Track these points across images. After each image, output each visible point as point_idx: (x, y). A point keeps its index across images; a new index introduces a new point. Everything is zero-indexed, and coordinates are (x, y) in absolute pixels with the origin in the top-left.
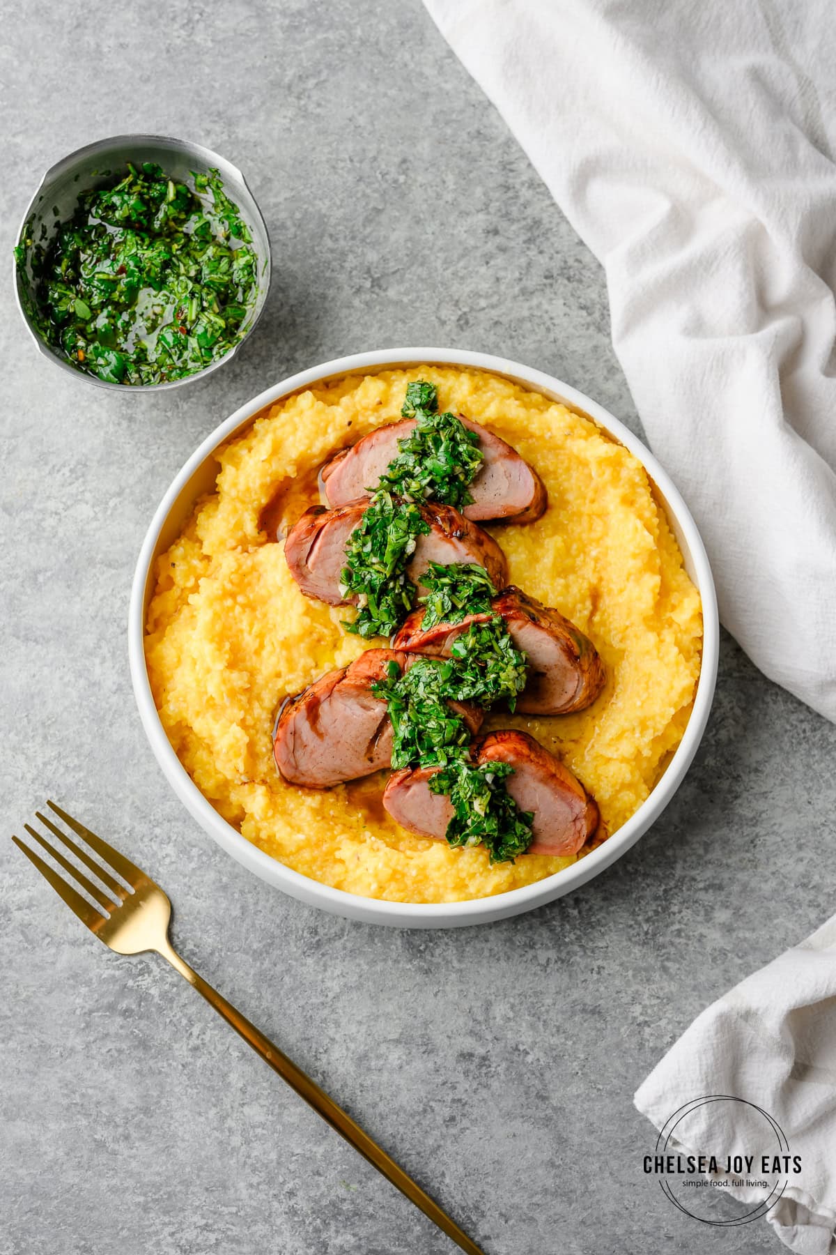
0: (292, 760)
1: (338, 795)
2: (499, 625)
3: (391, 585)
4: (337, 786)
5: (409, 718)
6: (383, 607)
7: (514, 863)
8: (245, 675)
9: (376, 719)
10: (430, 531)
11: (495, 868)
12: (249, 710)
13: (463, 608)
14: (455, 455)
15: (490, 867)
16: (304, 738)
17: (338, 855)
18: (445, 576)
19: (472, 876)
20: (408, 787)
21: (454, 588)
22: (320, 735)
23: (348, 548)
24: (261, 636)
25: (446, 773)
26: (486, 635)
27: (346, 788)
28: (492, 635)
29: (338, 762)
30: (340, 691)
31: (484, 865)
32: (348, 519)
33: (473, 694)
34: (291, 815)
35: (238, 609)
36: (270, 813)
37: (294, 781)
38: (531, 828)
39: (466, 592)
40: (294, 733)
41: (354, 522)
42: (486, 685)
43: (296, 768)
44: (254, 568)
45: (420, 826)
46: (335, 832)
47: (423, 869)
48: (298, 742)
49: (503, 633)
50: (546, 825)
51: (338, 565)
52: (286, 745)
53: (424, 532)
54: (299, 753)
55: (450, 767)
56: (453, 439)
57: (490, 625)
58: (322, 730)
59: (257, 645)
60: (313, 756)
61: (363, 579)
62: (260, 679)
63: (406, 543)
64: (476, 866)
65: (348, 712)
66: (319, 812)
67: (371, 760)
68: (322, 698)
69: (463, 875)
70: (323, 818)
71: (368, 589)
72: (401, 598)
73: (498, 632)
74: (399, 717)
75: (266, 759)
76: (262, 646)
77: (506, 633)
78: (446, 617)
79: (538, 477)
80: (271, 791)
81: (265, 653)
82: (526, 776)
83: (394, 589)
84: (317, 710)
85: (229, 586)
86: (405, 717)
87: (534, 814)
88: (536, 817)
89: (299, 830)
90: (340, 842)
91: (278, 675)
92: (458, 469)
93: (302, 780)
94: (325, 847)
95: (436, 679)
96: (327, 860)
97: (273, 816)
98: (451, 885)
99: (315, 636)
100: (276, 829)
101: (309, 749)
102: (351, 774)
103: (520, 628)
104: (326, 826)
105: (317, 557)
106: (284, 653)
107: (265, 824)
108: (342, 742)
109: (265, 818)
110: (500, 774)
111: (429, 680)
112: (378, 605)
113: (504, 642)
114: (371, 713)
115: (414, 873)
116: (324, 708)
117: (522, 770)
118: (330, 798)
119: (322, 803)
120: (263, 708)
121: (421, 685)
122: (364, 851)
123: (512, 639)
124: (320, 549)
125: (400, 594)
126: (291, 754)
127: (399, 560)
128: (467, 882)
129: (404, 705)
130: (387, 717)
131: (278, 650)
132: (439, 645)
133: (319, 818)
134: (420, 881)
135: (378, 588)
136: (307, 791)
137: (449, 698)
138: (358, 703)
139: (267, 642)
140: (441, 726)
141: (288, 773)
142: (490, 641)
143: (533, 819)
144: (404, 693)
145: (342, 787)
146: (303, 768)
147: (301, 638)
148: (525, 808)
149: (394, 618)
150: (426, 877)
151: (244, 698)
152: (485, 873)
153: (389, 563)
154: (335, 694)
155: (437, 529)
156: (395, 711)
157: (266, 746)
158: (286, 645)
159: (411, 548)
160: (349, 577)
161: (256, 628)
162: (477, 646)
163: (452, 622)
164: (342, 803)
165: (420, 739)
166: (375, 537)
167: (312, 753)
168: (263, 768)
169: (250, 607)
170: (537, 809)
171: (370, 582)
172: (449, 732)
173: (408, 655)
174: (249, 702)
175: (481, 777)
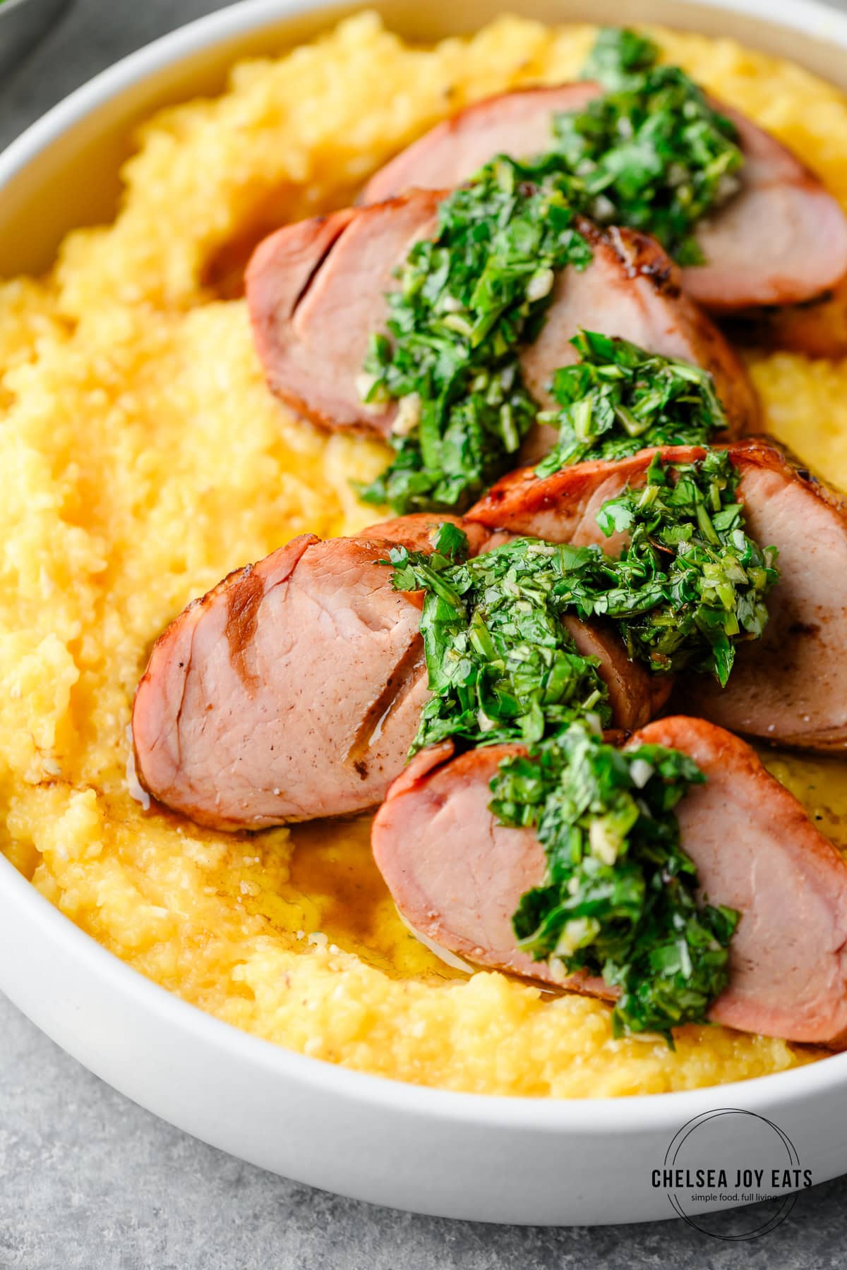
0: (172, 739)
1: (266, 854)
2: (720, 472)
3: (480, 382)
4: (268, 830)
5: (469, 646)
6: (456, 436)
7: (672, 1048)
8: (100, 547)
9: (391, 651)
10: (589, 258)
11: (623, 1052)
12: (94, 626)
13: (641, 436)
14: (675, 145)
15: (613, 1045)
16: (210, 685)
17: (239, 973)
18: (610, 362)
19: (565, 1061)
20: (439, 802)
21: (625, 394)
22: (249, 680)
23: (394, 285)
24: (155, 477)
25: (535, 759)
26: (685, 492)
27: (291, 839)
28: (699, 496)
29: (281, 763)
30: (314, 563)
31: (599, 1039)
32: (405, 214)
33: (630, 604)
34: (144, 870)
35: (115, 417)
36: (95, 848)
37: (167, 800)
38: (727, 944)
39: (654, 400)
40: (188, 668)
41: (417, 221)
42: (667, 588)
43: (179, 766)
44: (169, 348)
45: (452, 919)
46: (244, 930)
47: (441, 1027)
48: (195, 691)
49: (728, 497)
50: (766, 952)
51: (364, 327)
52: (165, 695)
53: (577, 261)
54: (191, 725)
55: (547, 745)
56: (677, 112)
57: (699, 468)
58: (256, 669)
59: (142, 490)
60: (226, 737)
61: (417, 365)
62: (133, 569)
63: (529, 274)
64: (575, 1035)
65: (326, 625)
66: (211, 878)
67: (362, 770)
68: (270, 581)
69: (540, 1053)
70: (221, 894)
71: (425, 386)
72: (497, 422)
73: (714, 491)
74: (444, 645)
75: (111, 742)
76: (152, 500)
77: (734, 501)
78: (597, 447)
80: (108, 807)
81: (155, 515)
82: (733, 807)
83: (484, 392)
84: (252, 614)
85: (103, 368)
86: (460, 642)
87: (739, 916)
88: (743, 927)
89: (157, 901)
90: (251, 951)
91: (179, 568)
92: (678, 173)
93: (189, 800)
94: (212, 949)
95: (548, 567)
96: (211, 984)
97: (101, 858)
98: (505, 1075)
99: (282, 504)
100: (101, 885)
101: (217, 716)
102: (307, 803)
103: (770, 492)
104: (224, 911)
105: (320, 300)
106: (203, 520)
107: (76, 871)
108: (299, 708)
109: (81, 858)
110: (668, 770)
111: (532, 566)
112: (443, 427)
113: (727, 517)
114: (381, 636)
115: (418, 1029)
116: (272, 604)
117: (724, 790)
118: (248, 856)
119: (225, 861)
120: (128, 632)
121: (512, 573)
122: (305, 968)
123: (745, 514)
124: (330, 278)
125: (496, 409)
126: (171, 724)
127: (507, 313)
128: (547, 1075)
129: (460, 612)
130: (418, 643)
131: (190, 511)
132: (570, 515)
133: (210, 890)
134: (432, 1057)
135: (446, 388)
136: (194, 830)
137: (573, 610)
138: (353, 606)
139: (167, 494)
140: (542, 659)
141: (160, 777)
142: (693, 506)
143: (735, 931)
144: (466, 587)
145: (283, 834)
146: (194, 769)
147: (249, 500)
148: (719, 895)
149: (473, 463)
150: (448, 1048)
151: (87, 594)
152: (596, 1061)
153: (480, 311)
154: (303, 573)
155: (605, 255)
156: (440, 624)
157: (116, 713)
158: (208, 502)
159: (539, 287)
160: (386, 354)
161: (146, 459)
162: (660, 505)
163: (608, 456)
164: (276, 872)
165: (488, 693)
166: (458, 257)
167: (223, 729)
168: (98, 760)
169: (144, 422)
170: (749, 903)
171: (432, 370)
172: (561, 677)
173: (492, 532)
174: (99, 605)
175: (621, 765)
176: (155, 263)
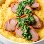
0: (6, 27)
4: (11, 31)
5: (20, 22)
7: (29, 41)
8: (3, 18)
13: (29, 13)
20: (18, 29)
21: (28, 11)
22: (10, 24)
24: (6, 15)
25: (23, 27)
29: (11, 28)
31: (26, 41)
32: (18, 3)
34: (5, 33)
35: (4, 12)
40: (7, 23)
42: (29, 20)
44: (7, 9)
45: (19, 35)
46: (9, 35)
48: (7, 25)
49: (32, 16)
51: (16, 8)
61: (18, 10)
67: (15, 28)
68: (11, 19)
69: (23, 41)
79: (39, 4)
80: (3, 30)
87: (32, 35)
92: (31, 2)
93: (7, 30)
99: (12, 16)
103: (34, 16)
108: (12, 25)
109: (2, 32)
110: (29, 28)
114: (16, 22)
115: (17, 40)
116: (11, 21)
121: (22, 19)
124: (14, 6)
125: (22, 12)
131: (8, 17)
132: (25, 17)
137: (25, 21)
144: (20, 20)
157: (4, 26)
159: (24, 6)
162: (29, 16)
164: (11, 33)
165: (21, 25)
167: (9, 26)
168: (3, 28)
172: (24, 24)
174: (3, 21)
175: (27, 28)
176: (7, 5)
